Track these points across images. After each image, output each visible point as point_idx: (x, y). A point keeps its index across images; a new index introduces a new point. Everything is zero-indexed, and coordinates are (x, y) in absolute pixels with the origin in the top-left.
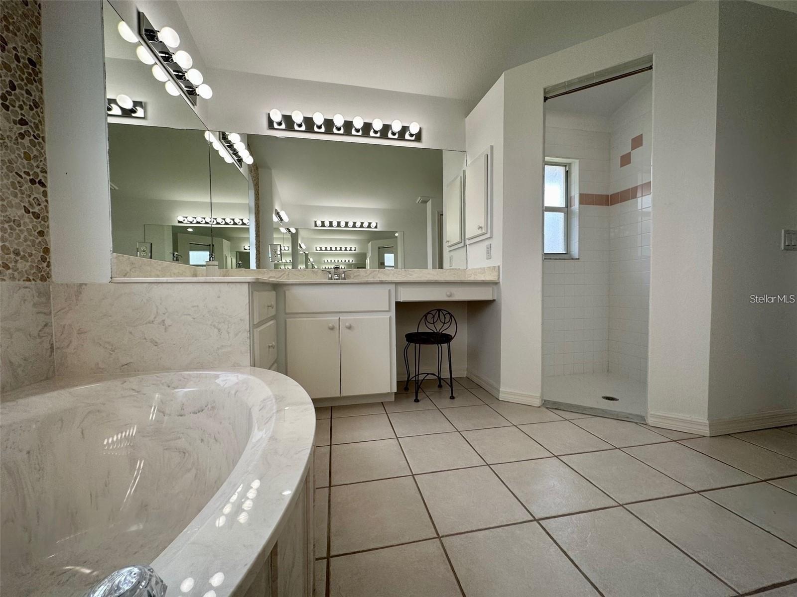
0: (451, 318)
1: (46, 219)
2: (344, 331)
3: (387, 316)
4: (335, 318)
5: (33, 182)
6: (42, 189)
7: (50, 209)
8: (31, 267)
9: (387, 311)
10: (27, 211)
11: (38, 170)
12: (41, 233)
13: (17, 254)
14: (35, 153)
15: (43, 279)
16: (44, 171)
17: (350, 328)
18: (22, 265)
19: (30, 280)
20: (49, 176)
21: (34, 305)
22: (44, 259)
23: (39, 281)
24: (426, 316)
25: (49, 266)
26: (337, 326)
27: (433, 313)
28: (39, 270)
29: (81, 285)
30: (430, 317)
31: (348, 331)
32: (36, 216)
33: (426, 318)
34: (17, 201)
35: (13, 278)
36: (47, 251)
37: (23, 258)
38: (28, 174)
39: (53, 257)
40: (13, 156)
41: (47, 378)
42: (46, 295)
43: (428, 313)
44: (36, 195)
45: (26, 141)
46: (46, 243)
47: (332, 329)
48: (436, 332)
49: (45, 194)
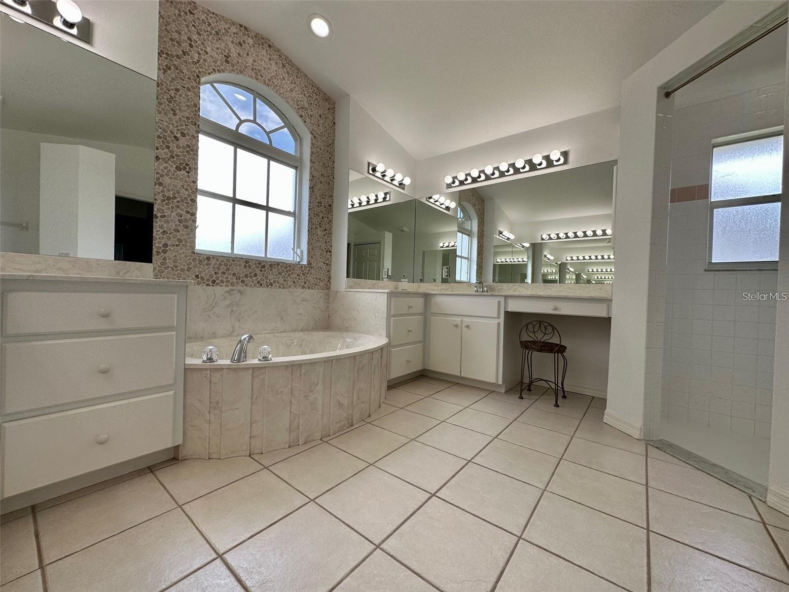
0: (553, 329)
1: (330, 265)
2: (465, 330)
3: (496, 322)
4: (459, 319)
5: (327, 251)
6: (330, 254)
7: (332, 261)
8: (324, 285)
9: (495, 318)
10: (324, 263)
11: (329, 247)
12: (328, 271)
13: (320, 280)
14: (329, 240)
15: (328, 289)
16: (331, 246)
17: (468, 327)
18: (321, 284)
19: (323, 289)
20: (333, 248)
21: (324, 299)
22: (329, 281)
23: (326, 290)
24: (527, 325)
25: (330, 284)
26: (460, 325)
27: (534, 323)
28: (327, 285)
29: (337, 292)
30: (530, 327)
31: (467, 329)
32: (327, 264)
33: (527, 326)
34: (322, 260)
35: (318, 289)
36: (330, 278)
37: (322, 281)
38: (325, 249)
39: (332, 281)
40: (321, 244)
41: (326, 329)
42: (328, 295)
43: (530, 323)
44: (328, 257)
45: (326, 237)
46: (330, 275)
47: (457, 326)
48: (537, 340)
49: (331, 255)
